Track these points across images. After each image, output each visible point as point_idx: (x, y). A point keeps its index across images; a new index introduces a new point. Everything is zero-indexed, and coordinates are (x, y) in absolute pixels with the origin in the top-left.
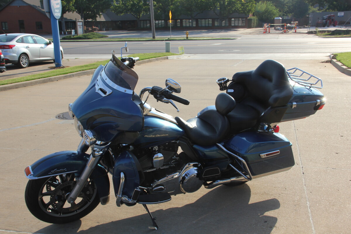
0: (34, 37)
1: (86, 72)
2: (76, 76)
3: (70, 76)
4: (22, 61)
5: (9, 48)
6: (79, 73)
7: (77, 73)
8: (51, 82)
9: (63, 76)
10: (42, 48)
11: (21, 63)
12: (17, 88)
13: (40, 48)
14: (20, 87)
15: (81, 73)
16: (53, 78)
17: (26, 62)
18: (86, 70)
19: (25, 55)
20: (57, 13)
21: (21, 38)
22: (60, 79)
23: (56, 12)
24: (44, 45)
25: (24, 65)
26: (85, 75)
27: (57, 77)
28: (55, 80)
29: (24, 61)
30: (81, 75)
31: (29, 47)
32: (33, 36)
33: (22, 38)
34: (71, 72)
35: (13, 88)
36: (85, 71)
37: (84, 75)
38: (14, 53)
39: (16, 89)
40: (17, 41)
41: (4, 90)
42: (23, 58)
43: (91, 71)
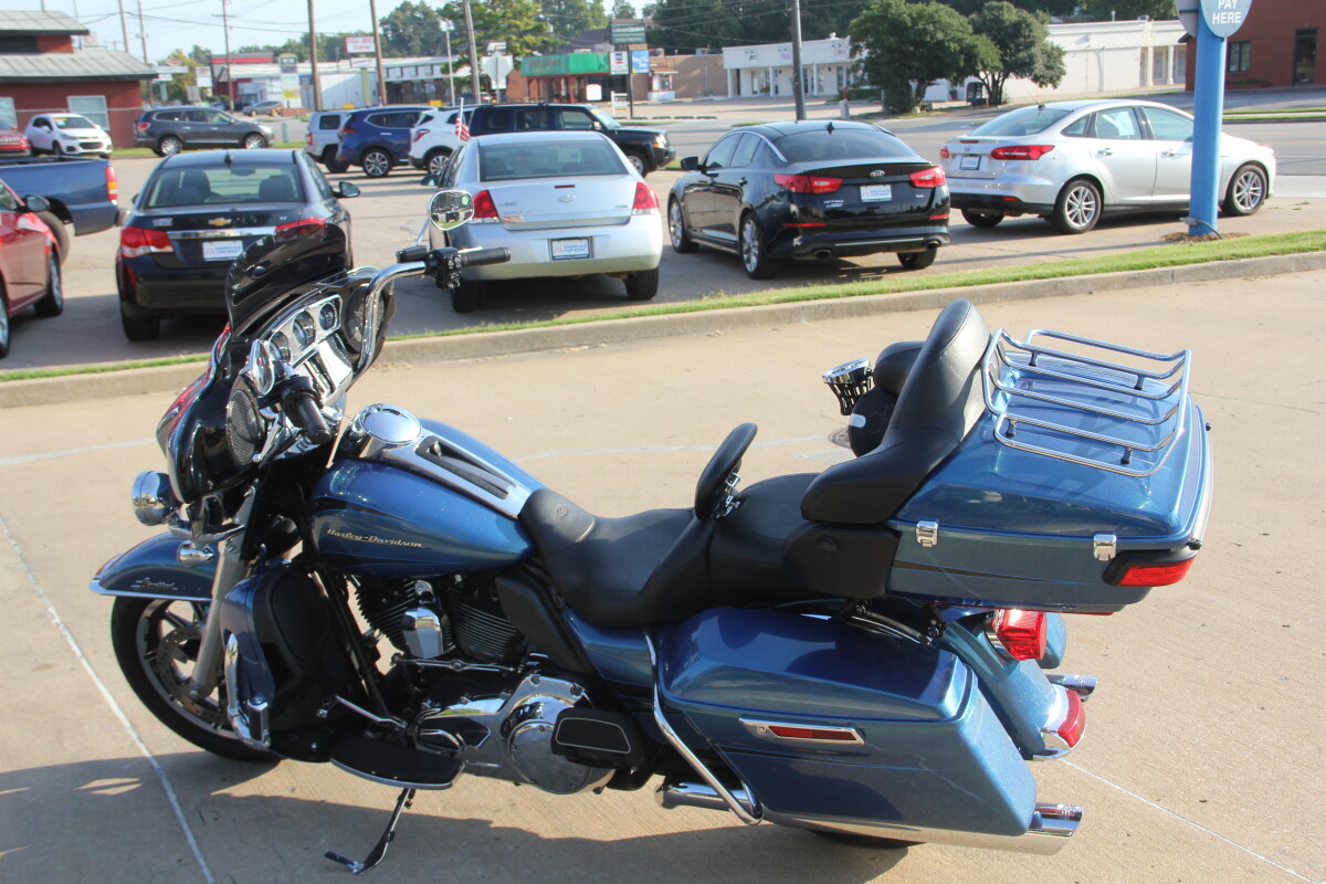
0: (1145, 111)
1: (1244, 266)
2: (1185, 281)
3: (1158, 279)
4: (1070, 207)
5: (1027, 158)
6: (1206, 268)
7: (1197, 269)
8: (1059, 298)
9: (1122, 277)
10: (1172, 155)
11: (1067, 213)
12: (910, 310)
13: (1159, 155)
14: (923, 309)
15: (1219, 267)
16: (1070, 282)
17: (1086, 212)
18: (1249, 256)
19: (1087, 183)
20: (1228, 10)
21: (1087, 117)
22: (1105, 286)
23: (1222, 10)
24: (1182, 143)
25: (1076, 220)
26: (1240, 276)
27: (1092, 281)
28: (1082, 292)
29: (1079, 208)
30: (1217, 278)
31: (1109, 154)
32: (1140, 108)
33: (1091, 119)
34: (1173, 263)
35: (897, 310)
36: (1243, 260)
37: (1231, 277)
38: (1044, 175)
39: (908, 313)
40: (1065, 132)
41: (860, 314)
42: (1077, 194)
43: (1271, 261)
